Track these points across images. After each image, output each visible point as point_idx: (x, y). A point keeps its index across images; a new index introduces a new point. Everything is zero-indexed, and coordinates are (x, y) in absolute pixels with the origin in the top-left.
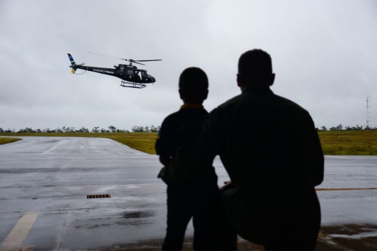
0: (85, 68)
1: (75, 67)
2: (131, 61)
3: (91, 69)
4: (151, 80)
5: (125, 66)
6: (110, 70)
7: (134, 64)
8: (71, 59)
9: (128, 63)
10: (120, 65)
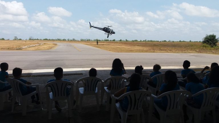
0: (94, 27)
1: (91, 26)
2: (108, 26)
3: (96, 28)
4: (114, 33)
5: (106, 28)
6: (102, 28)
7: (109, 27)
8: (90, 24)
9: (107, 27)
10: (105, 28)
